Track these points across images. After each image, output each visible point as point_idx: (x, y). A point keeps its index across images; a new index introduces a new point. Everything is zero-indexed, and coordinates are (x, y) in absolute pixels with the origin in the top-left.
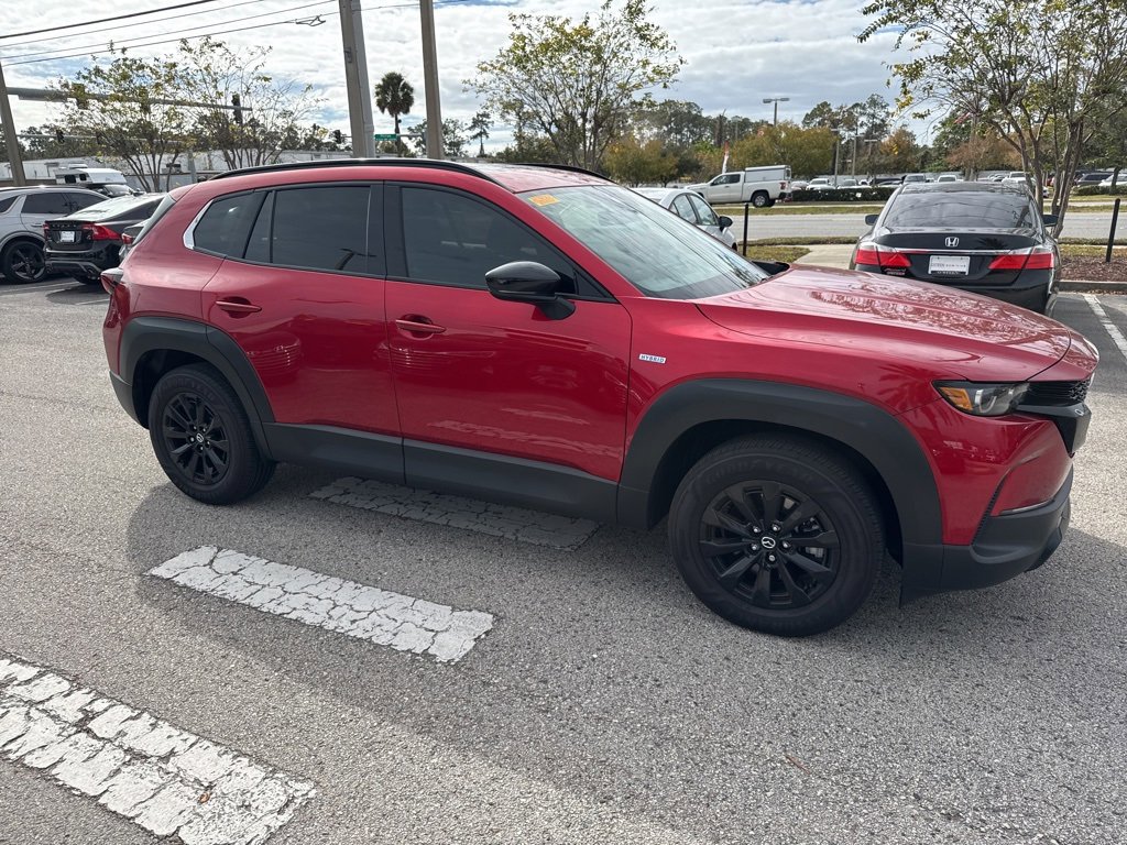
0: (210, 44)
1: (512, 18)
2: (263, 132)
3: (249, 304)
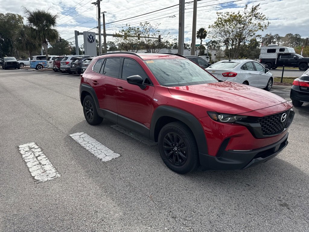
0: (147, 23)
1: (217, 13)
2: (169, 44)
3: (97, 82)
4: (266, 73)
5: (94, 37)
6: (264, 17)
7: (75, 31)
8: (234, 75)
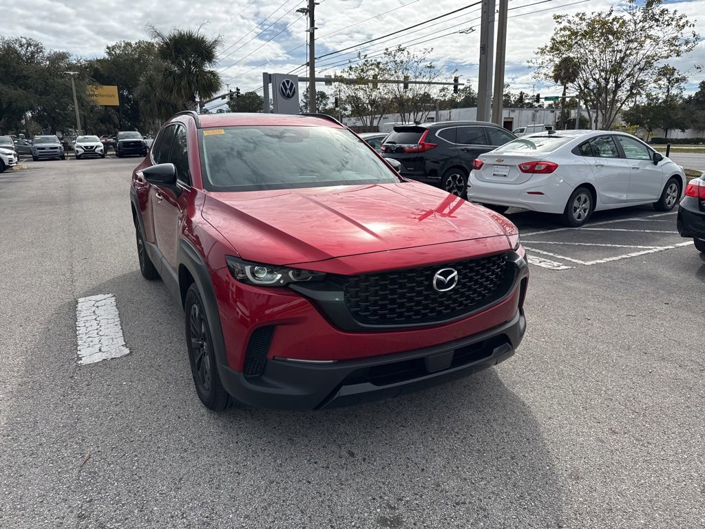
4: (656, 163)
5: (294, 86)
6: (684, 20)
7: (264, 73)
8: (550, 168)
